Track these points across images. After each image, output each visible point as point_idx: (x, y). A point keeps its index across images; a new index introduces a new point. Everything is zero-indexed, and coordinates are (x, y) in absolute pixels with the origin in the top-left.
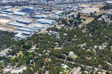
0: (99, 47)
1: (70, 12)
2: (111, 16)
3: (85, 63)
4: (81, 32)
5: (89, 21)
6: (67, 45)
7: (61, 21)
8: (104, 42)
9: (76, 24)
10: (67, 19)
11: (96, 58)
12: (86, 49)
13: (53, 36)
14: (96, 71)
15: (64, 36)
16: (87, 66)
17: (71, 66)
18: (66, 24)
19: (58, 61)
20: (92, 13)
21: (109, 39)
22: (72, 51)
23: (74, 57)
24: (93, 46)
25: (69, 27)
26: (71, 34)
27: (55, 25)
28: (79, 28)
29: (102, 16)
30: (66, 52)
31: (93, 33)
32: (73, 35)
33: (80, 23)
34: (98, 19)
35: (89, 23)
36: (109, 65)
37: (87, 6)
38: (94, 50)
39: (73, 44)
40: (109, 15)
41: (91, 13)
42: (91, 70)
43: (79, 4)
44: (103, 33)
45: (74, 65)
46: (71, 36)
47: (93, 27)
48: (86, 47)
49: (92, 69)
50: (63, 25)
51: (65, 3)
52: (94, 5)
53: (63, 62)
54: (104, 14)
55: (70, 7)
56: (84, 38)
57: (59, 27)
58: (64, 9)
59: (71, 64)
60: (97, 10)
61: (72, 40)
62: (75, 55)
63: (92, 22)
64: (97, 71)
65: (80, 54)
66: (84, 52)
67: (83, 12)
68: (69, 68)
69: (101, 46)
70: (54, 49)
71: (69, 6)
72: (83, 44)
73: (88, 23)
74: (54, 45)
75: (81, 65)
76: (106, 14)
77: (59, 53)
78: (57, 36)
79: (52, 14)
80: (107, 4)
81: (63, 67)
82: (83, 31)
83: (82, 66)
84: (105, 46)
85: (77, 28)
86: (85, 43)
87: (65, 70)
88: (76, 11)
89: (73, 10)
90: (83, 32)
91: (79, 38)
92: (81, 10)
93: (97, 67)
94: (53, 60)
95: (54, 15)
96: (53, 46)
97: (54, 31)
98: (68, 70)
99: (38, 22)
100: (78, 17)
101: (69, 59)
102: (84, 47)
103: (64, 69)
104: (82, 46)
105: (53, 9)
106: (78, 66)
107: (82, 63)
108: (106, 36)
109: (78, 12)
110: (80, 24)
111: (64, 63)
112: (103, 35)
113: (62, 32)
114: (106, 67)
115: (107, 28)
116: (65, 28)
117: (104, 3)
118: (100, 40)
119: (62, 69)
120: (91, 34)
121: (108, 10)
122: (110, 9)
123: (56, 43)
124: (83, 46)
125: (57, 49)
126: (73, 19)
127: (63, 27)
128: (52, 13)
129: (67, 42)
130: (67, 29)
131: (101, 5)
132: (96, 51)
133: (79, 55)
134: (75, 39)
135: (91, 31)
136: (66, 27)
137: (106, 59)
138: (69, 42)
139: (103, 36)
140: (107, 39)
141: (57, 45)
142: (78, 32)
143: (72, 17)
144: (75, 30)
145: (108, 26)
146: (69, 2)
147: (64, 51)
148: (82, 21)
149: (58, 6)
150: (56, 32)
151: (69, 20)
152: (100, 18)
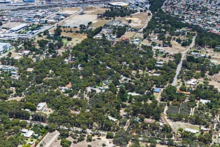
0: (95, 89)
1: (41, 26)
2: (119, 29)
3: (68, 122)
4: (62, 64)
5: (77, 40)
6: (34, 90)
7: (22, 45)
8: (104, 79)
9: (53, 49)
10: (35, 39)
11: (88, 111)
12: (71, 96)
13: (5, 75)
14: (89, 136)
15: (26, 73)
16: (71, 128)
17: (41, 132)
18: (33, 49)
19: (15, 125)
20: (83, 25)
21: (113, 73)
22: (43, 101)
23: (48, 113)
24: (84, 89)
25: (38, 54)
26: (41, 69)
27: (10, 54)
28: (58, 55)
29: (103, 30)
30: (30, 105)
31: (84, 63)
32: (45, 70)
33: (60, 46)
34: (94, 37)
35: (77, 44)
36: (113, 121)
37: (75, 12)
38: (86, 96)
39: (45, 87)
40: (115, 28)
41: (81, 26)
42: (79, 135)
43: (59, 8)
44: (103, 62)
45: (47, 128)
46: (41, 72)
47: (86, 52)
48: (71, 91)
49: (80, 133)
50: (27, 52)
51: (31, 8)
52: (87, 9)
53: (24, 126)
54: (106, 26)
55: (41, 14)
56: (67, 74)
57: (17, 57)
58: (29, 20)
59: (42, 127)
60: (93, 19)
61: (44, 79)
62: (50, 109)
63: (84, 43)
64: (91, 135)
65: (59, 106)
66: (67, 102)
67: (67, 25)
68: (37, 135)
69: (98, 87)
70: (6, 101)
71: (38, 14)
72: (65, 86)
73: (75, 44)
74: (6, 93)
75: (61, 127)
76: (109, 26)
77: (16, 108)
78: (13, 75)
79: (5, 30)
80: (112, 7)
81: (24, 135)
82: (66, 60)
83: (63, 129)
84: (107, 87)
85: (53, 57)
86: (70, 84)
87: (29, 139)
88: (52, 23)
89: (46, 21)
90: (66, 62)
91: (57, 75)
92: (63, 21)
93: (91, 128)
94: (5, 123)
95: (7, 31)
96: (4, 95)
97: (8, 64)
98: (35, 140)
100: (57, 33)
101: (37, 118)
102: (66, 92)
103: (27, 138)
104: (63, 89)
105: (6, 19)
106: (54, 130)
107: (63, 123)
108: (109, 68)
109: (56, 24)
110: (59, 48)
111: (27, 126)
112: (102, 66)
113: (23, 65)
114: (107, 126)
115: (111, 53)
116: (30, 57)
117: (106, 6)
118: (98, 76)
119: (22, 139)
120: (81, 66)
121: (114, 19)
122: (118, 16)
123: (11, 88)
124: (65, 89)
125: (12, 101)
126: (47, 38)
127: (26, 56)
128: (3, 28)
129: (34, 86)
130: (34, 60)
131: (101, 8)
132: (90, 97)
133: (58, 108)
134: (49, 77)
135: (80, 61)
136: (32, 56)
137: (108, 110)
138: (38, 85)
139: (102, 68)
140: (110, 73)
141: (12, 93)
142: (56, 64)
143: (45, 34)
144: (51, 60)
145: (113, 48)
146: (40, 4)
147: (28, 103)
148: (65, 41)
149: (16, 14)
150: (10, 67)
151: (38, 42)
152: (99, 34)
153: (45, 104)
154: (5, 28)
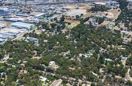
0: (84, 55)
1: (53, 15)
2: (100, 19)
3: (67, 74)
4: (65, 38)
5: (74, 24)
6: (47, 53)
7: (41, 26)
8: (90, 49)
9: (59, 29)
10: (49, 22)
11: (80, 68)
12: (70, 58)
13: (31, 43)
15: (43, 43)
16: (69, 78)
17: (51, 79)
18: (47, 29)
19: (36, 73)
20: (77, 16)
21: (96, 46)
22: (53, 60)
23: (55, 68)
24: (78, 55)
25: (50, 32)
26: (52, 41)
27: (34, 31)
28: (62, 33)
29: (90, 19)
30: (45, 62)
31: (78, 39)
32: (54, 41)
33: (64, 27)
34: (84, 23)
35: (74, 27)
36: (95, 76)
37: (73, 7)
38: (78, 59)
39: (54, 52)
40: (97, 18)
41: (76, 16)
42: (74, 82)
43: (64, 4)
44: (89, 39)
45: (54, 77)
46: (52, 42)
47: (79, 32)
48: (70, 55)
49: (75, 81)
50: (44, 30)
51: (47, 4)
52: (81, 6)
53: (41, 75)
54: (92, 17)
55: (53, 8)
56: (67, 45)
57: (38, 33)
58: (46, 11)
59: (51, 76)
60: (84, 12)
61: (54, 47)
62: (57, 65)
63: (78, 26)
64: (81, 83)
65: (62, 64)
66: (67, 62)
67: (68, 15)
68: (49, 81)
69: (87, 54)
70: (31, 59)
71: (51, 7)
72: (66, 52)
73: (73, 27)
74: (31, 54)
75: (63, 77)
76: (93, 17)
77: (37, 63)
78: (35, 43)
79: (31, 16)
80: (96, 5)
81: (41, 80)
82: (67, 36)
83: (64, 78)
84: (92, 54)
85: (59, 34)
86: (69, 51)
87: (44, 83)
88: (59, 14)
89: (56, 12)
90: (67, 37)
91: (62, 45)
92: (65, 12)
93: (81, 79)
94: (30, 72)
95: (33, 17)
96: (30, 55)
97: (33, 37)
98: (47, 84)
99: (13, 26)
100: (62, 20)
101: (49, 70)
102: (67, 56)
103: (43, 82)
104: (65, 54)
105: (32, 10)
106: (59, 79)
107: (64, 74)
108: (93, 43)
109: (62, 14)
110: (63, 29)
111: (43, 75)
112: (89, 41)
113: (42, 38)
114: (91, 78)
115: (95, 33)
116: (46, 33)
117: (92, 4)
118: (86, 47)
119: (40, 83)
120: (76, 41)
121: (97, 12)
122: (99, 11)
123: (34, 51)
124: (66, 54)
125: (35, 59)
126: (56, 22)
127: (43, 33)
128: (30, 15)
129: (47, 51)
130: (48, 35)
131: (89, 6)
132: (81, 60)
133: (61, 65)
134: (57, 46)
135: (76, 37)
136: (47, 32)
137: (92, 68)
138: (50, 50)
139: (89, 43)
140: (94, 46)
141: (35, 54)
142: (61, 38)
143: (55, 20)
144: (58, 36)
145: (96, 31)
146: (52, 2)
147: (44, 61)
148: (66, 25)
149: (38, 7)
150: (34, 39)
151: (51, 24)
152: (87, 22)
153: (53, 62)
154: (32, 15)
